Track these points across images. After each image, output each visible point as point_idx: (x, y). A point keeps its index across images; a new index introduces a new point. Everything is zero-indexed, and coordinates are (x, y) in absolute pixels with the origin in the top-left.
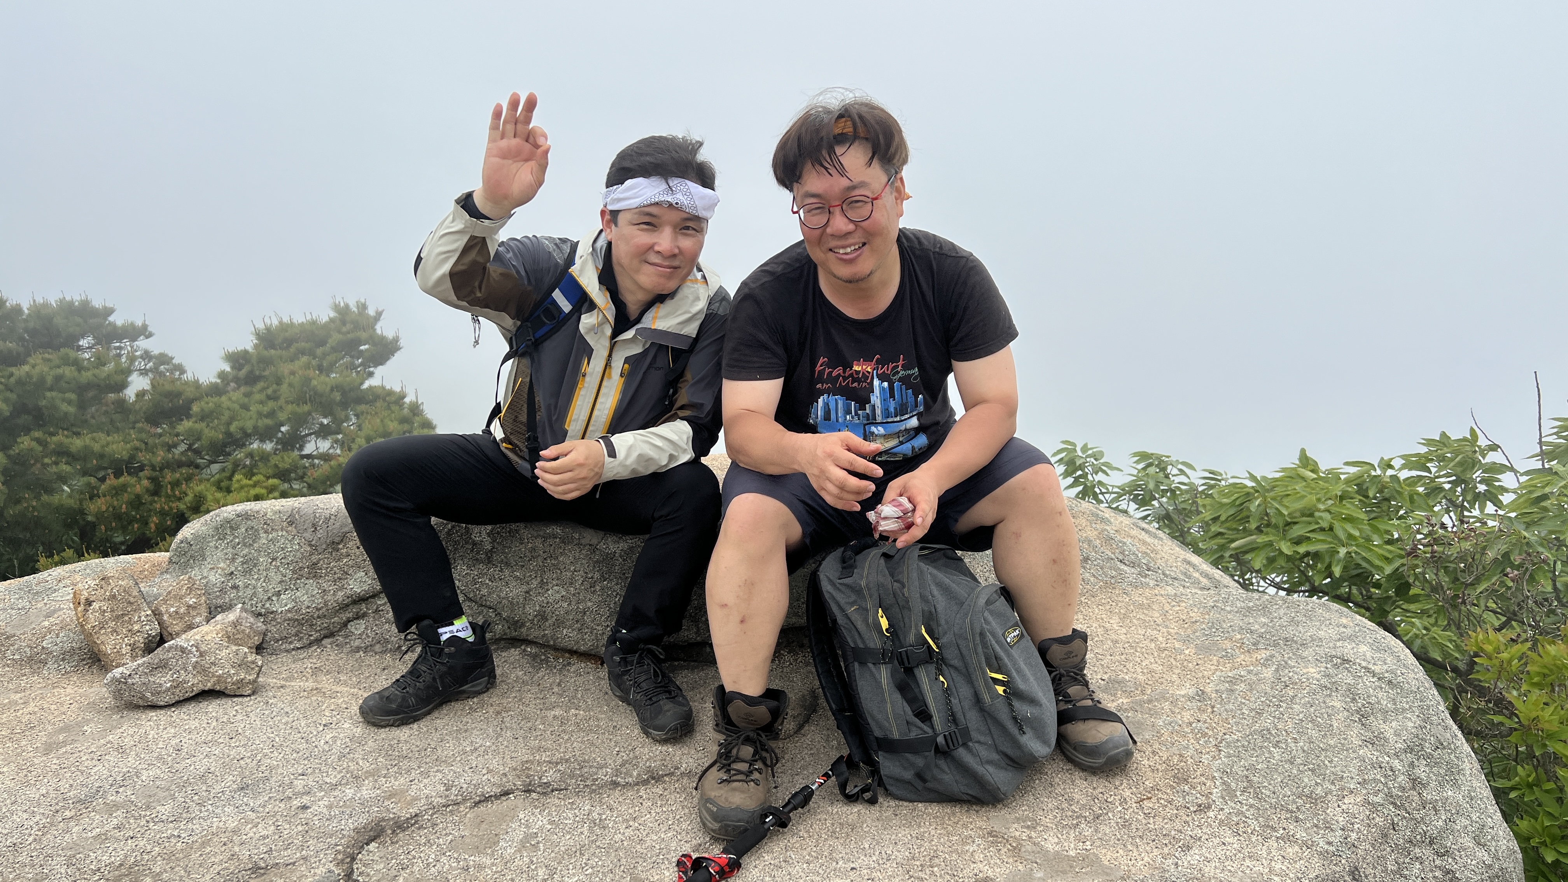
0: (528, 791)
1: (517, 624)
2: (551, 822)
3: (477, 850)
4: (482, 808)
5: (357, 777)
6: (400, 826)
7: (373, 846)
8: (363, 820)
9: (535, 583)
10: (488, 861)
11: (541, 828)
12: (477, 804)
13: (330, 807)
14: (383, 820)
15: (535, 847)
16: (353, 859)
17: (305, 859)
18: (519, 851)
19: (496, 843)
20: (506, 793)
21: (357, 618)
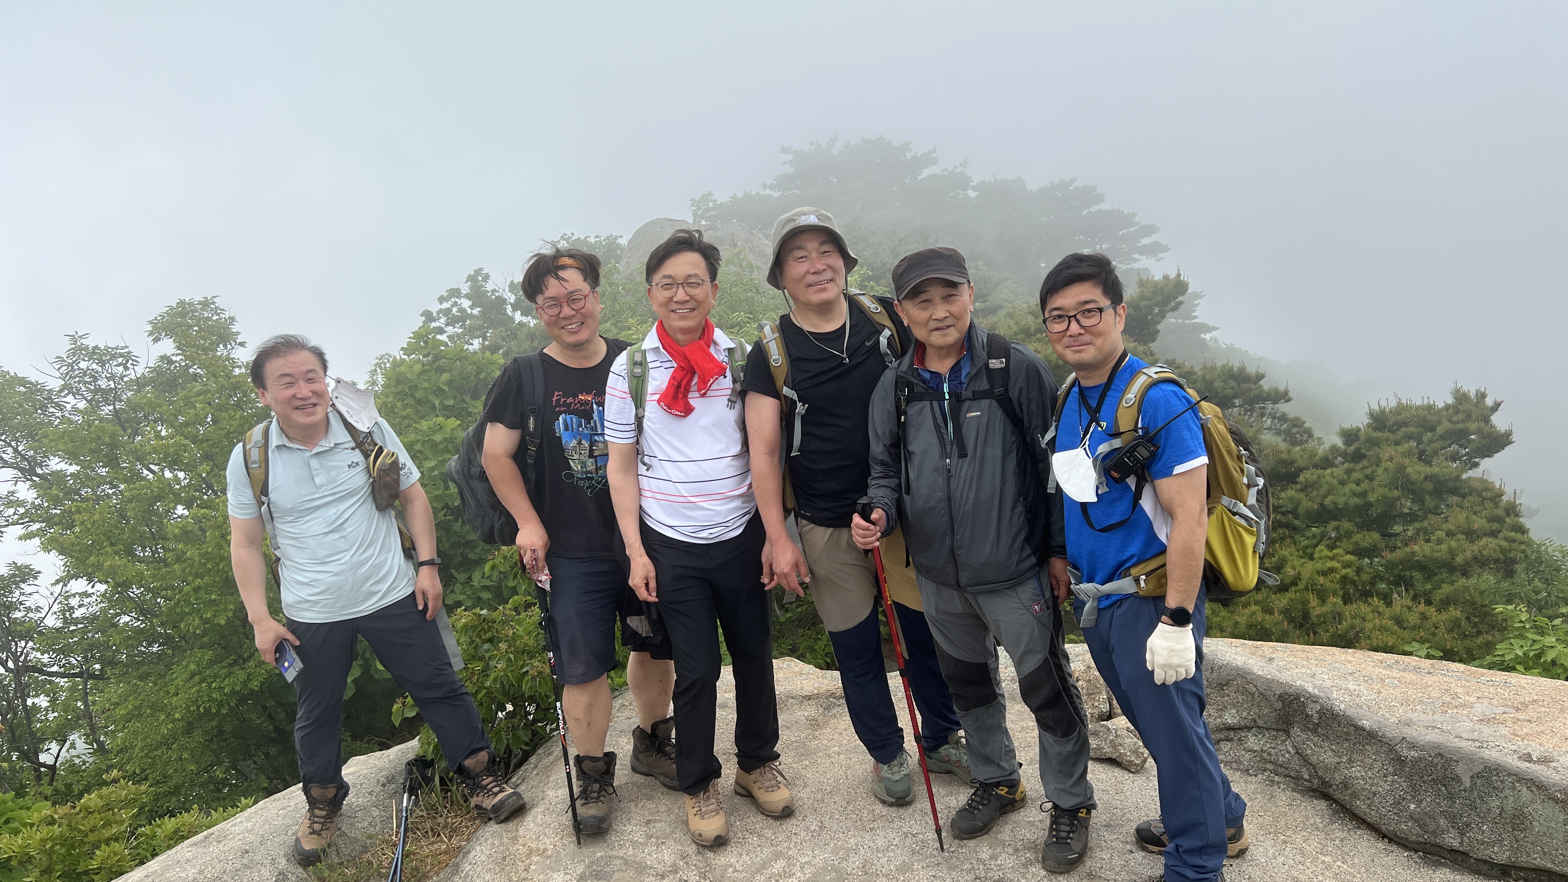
1: (1328, 784)
9: (1345, 759)
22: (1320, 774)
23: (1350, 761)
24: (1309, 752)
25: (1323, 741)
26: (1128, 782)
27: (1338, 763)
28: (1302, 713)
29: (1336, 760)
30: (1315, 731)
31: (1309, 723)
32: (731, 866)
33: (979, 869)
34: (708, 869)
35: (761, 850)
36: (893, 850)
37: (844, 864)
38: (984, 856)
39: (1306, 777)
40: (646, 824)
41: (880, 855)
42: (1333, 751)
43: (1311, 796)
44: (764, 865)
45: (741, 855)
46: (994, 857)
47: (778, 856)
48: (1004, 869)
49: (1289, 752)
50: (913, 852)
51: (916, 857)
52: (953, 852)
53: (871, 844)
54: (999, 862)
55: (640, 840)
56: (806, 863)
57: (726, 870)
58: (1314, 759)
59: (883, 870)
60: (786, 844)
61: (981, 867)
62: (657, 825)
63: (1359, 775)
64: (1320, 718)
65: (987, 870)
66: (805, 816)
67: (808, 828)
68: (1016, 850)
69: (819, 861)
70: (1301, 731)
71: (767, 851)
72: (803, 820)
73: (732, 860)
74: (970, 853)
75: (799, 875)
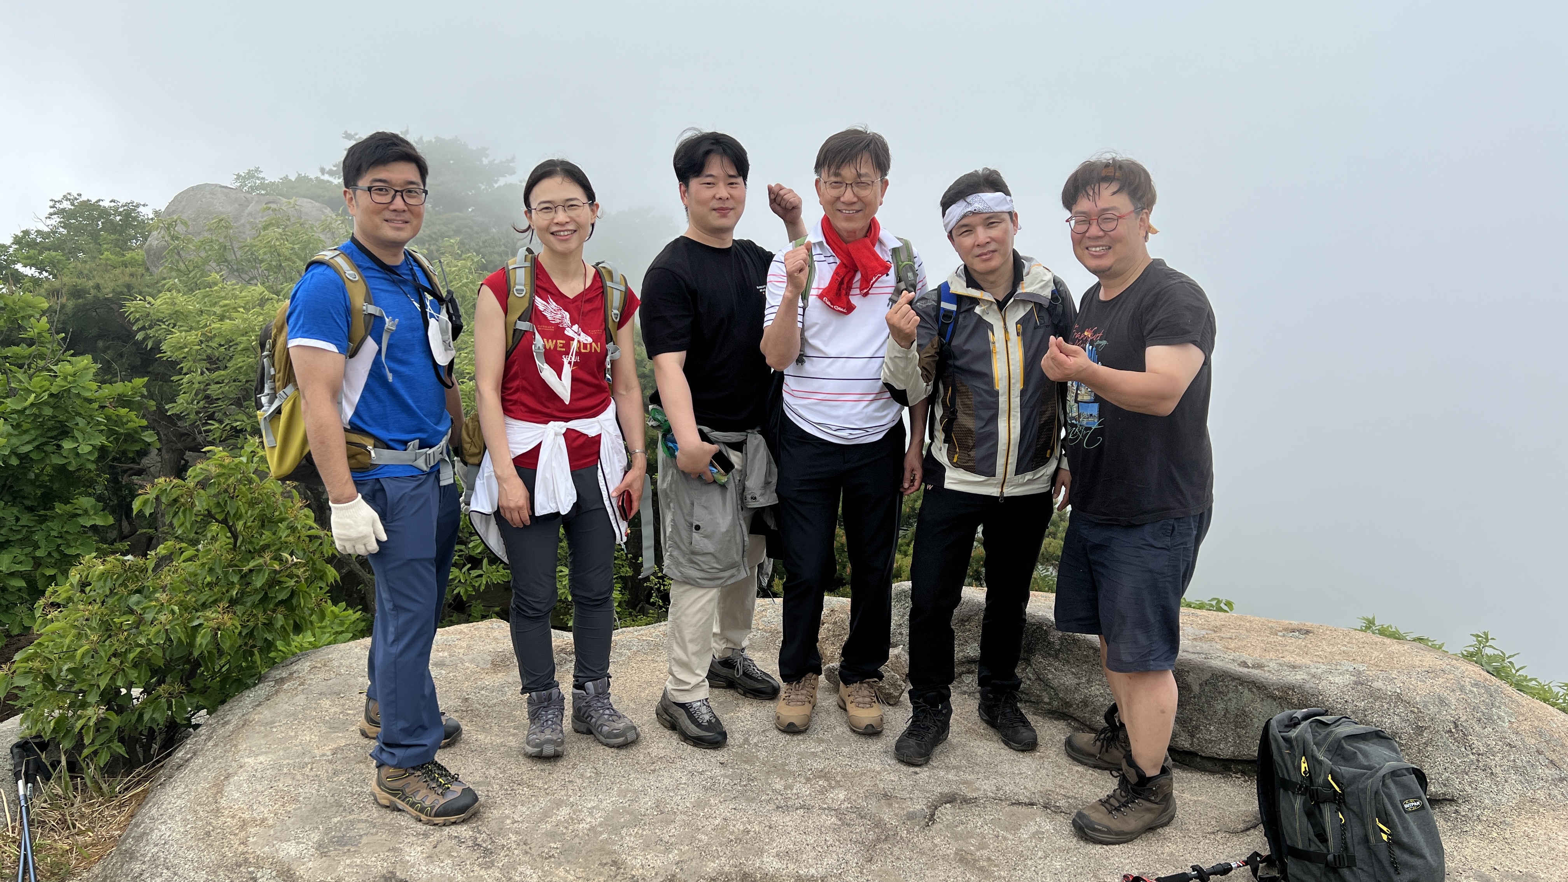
0: (1046, 807)
1: (1068, 704)
2: (1054, 829)
3: (1006, 829)
4: (1015, 808)
5: (948, 767)
6: (966, 801)
7: (948, 805)
8: (946, 790)
9: (1084, 680)
10: (1011, 837)
11: (1047, 831)
12: (1013, 804)
13: (930, 777)
14: (957, 794)
15: (1041, 839)
16: (936, 808)
17: (911, 799)
18: (1031, 838)
19: (1018, 829)
20: (1032, 804)
21: (969, 673)
22: (1061, 695)
23: (1088, 681)
24: (1050, 676)
25: (1063, 665)
27: (1078, 684)
28: (1045, 641)
29: (1076, 681)
30: (1056, 657)
31: (1050, 649)
32: (507, 817)
35: (537, 800)
36: (683, 789)
37: (635, 806)
39: (1046, 700)
41: (671, 794)
42: (1073, 673)
43: (1050, 718)
44: (546, 815)
47: (559, 804)
49: (1030, 679)
54: (795, 791)
56: (594, 807)
58: (1055, 683)
59: (680, 808)
60: (563, 793)
63: (1098, 693)
64: (1062, 643)
67: (582, 775)
68: (808, 780)
69: (607, 804)
70: (1043, 657)
71: (544, 802)
75: (589, 820)
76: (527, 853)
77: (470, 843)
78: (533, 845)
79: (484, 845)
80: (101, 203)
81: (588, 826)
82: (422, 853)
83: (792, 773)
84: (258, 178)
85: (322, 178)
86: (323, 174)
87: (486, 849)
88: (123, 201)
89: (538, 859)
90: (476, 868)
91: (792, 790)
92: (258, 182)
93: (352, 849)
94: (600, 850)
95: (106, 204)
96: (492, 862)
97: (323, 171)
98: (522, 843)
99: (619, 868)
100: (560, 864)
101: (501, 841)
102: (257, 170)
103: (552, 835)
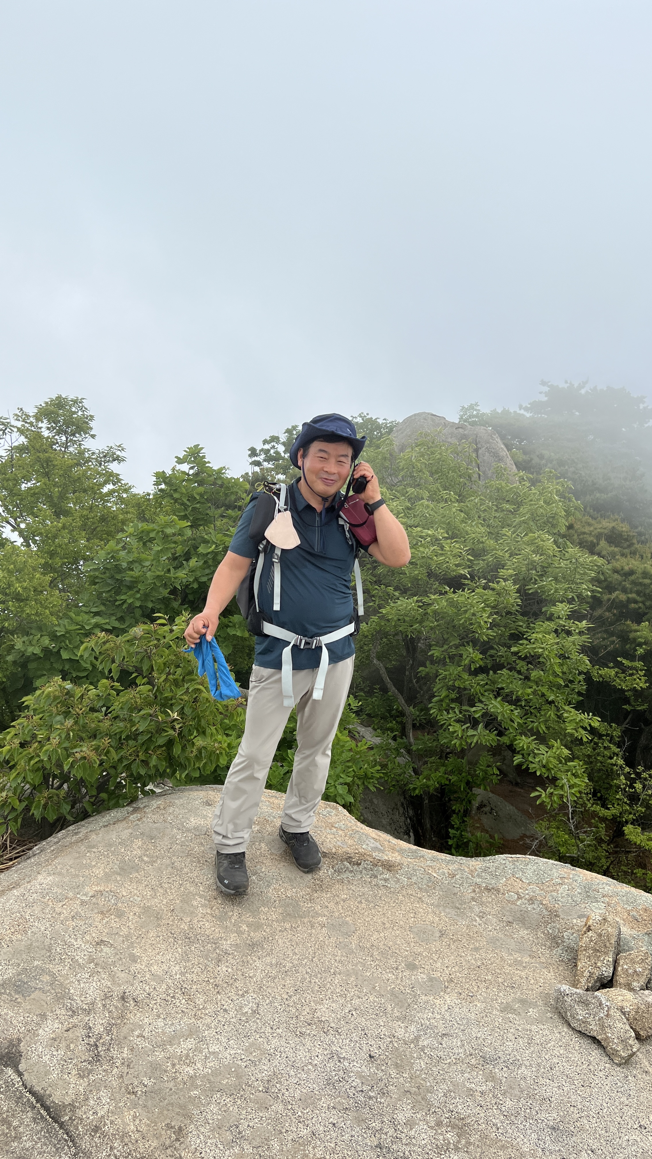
26: (601, 1074)
32: (141, 1027)
33: (386, 1134)
34: (119, 1021)
35: (181, 1018)
38: (401, 1117)
40: (98, 944)
41: (292, 1073)
45: (159, 1017)
46: (410, 1124)
47: (192, 1032)
48: (414, 1145)
50: (329, 1082)
51: (328, 1090)
52: (370, 1098)
53: (291, 1055)
54: (412, 1133)
55: (80, 960)
57: (133, 1031)
59: (286, 1094)
60: (209, 1020)
61: (391, 1132)
62: (106, 949)
65: (396, 1139)
66: (246, 992)
67: (241, 1008)
68: (439, 1124)
69: (227, 1056)
72: (243, 996)
73: (146, 1020)
74: (389, 1105)
75: (199, 1065)
76: (122, 1076)
77: (92, 1041)
78: (132, 1070)
79: (100, 1049)
80: (378, 420)
81: (192, 1072)
82: (54, 1031)
83: (430, 1105)
84: (476, 410)
85: (518, 412)
86: (520, 409)
87: (98, 1055)
88: (390, 420)
89: (123, 1089)
90: (74, 1072)
91: (411, 1129)
92: (475, 412)
93: (19, 1000)
94: (180, 1107)
95: (380, 421)
96: (90, 1072)
97: (521, 407)
98: (126, 1063)
99: (177, 1140)
100: (135, 1106)
101: (114, 1053)
102: (477, 404)
103: (155, 1068)
